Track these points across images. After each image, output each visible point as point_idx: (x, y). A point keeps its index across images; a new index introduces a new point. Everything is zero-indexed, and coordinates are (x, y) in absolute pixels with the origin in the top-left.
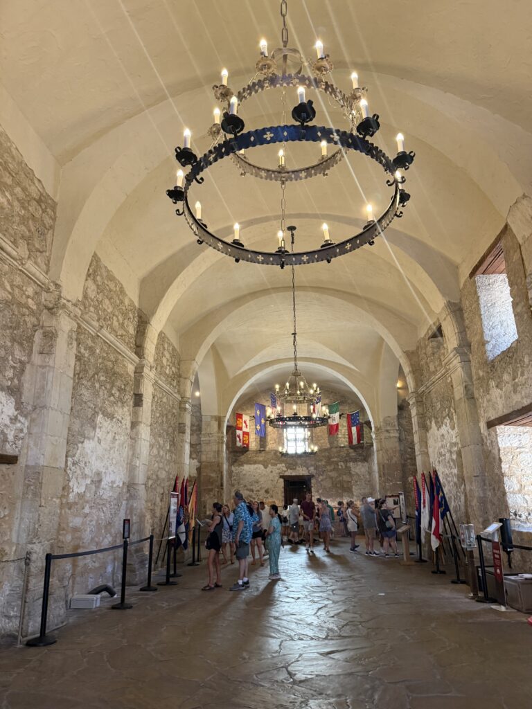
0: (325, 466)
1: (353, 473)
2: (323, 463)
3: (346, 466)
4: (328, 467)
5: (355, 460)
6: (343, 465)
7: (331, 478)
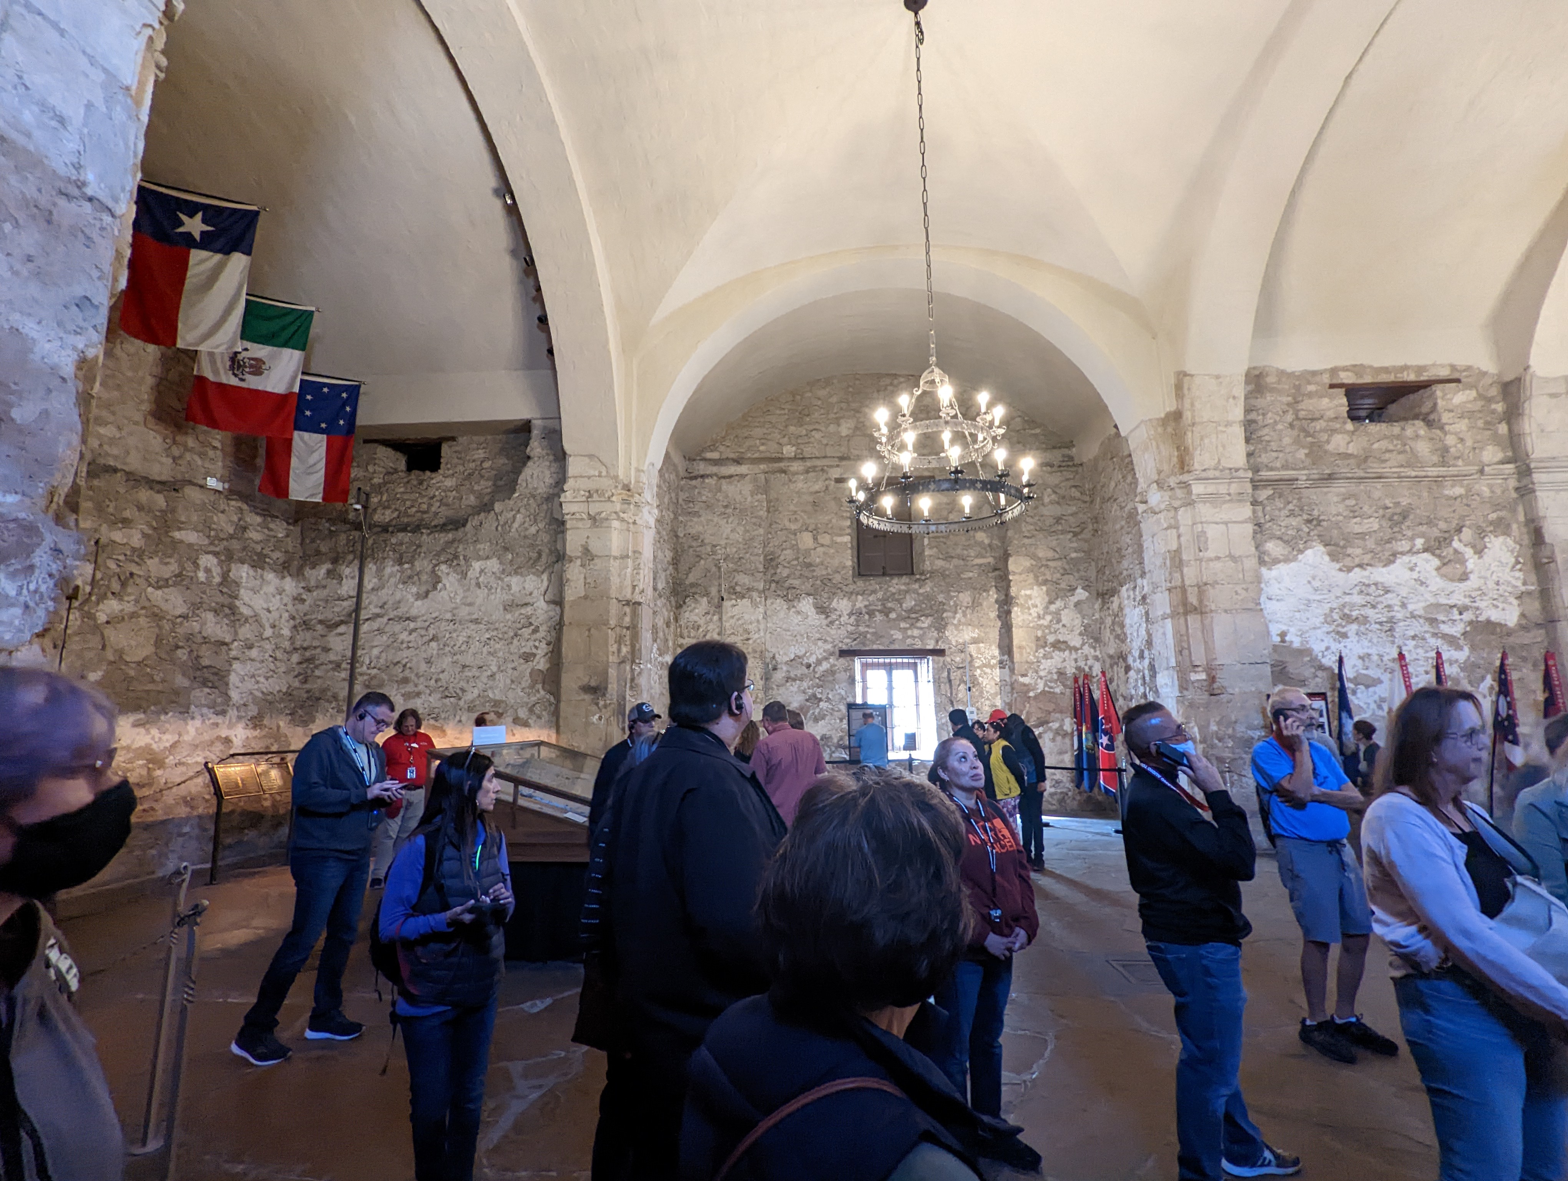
0: (139, 555)
1: (245, 611)
2: (137, 540)
3: (225, 576)
4: (153, 565)
5: (258, 562)
6: (216, 571)
7: (157, 616)
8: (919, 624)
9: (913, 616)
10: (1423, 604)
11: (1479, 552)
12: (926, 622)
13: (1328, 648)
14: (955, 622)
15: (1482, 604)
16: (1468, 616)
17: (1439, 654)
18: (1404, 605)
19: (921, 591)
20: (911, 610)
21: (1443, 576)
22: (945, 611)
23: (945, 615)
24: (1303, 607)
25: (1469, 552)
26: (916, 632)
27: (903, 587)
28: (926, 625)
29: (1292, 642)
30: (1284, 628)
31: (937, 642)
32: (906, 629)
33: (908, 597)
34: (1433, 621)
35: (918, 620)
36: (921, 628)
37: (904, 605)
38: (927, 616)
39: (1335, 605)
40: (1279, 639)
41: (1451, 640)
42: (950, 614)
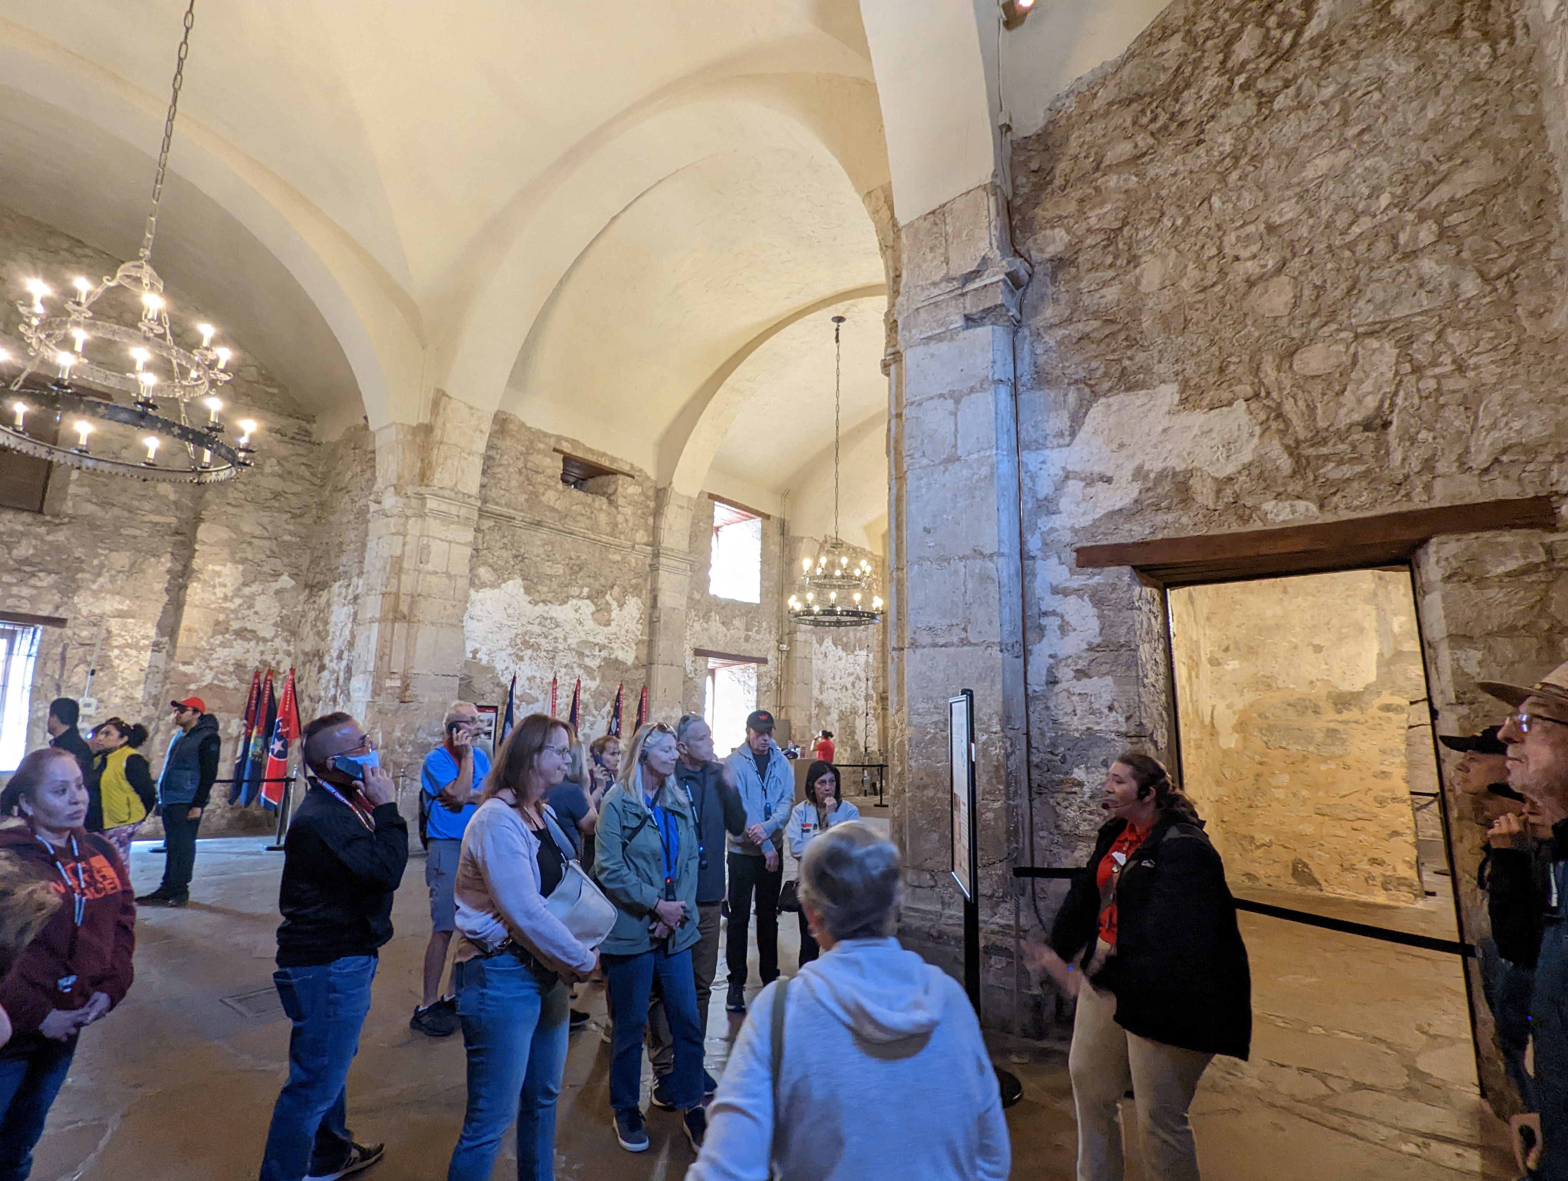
8: (33, 581)
9: (28, 569)
10: (577, 640)
11: (621, 606)
12: (46, 580)
13: (507, 668)
14: (95, 587)
15: (615, 646)
16: (604, 653)
17: (579, 681)
18: (565, 639)
19: (49, 538)
20: (26, 561)
21: (595, 620)
22: (83, 571)
23: (79, 576)
24: (495, 629)
25: (614, 605)
26: (25, 591)
27: (20, 528)
28: (44, 584)
29: (481, 659)
30: (478, 646)
31: (57, 608)
32: (10, 585)
33: (24, 542)
34: (581, 655)
35: (33, 575)
36: (35, 587)
37: (15, 552)
38: (49, 573)
39: (519, 632)
40: (471, 655)
41: (589, 671)
42: (87, 576)
